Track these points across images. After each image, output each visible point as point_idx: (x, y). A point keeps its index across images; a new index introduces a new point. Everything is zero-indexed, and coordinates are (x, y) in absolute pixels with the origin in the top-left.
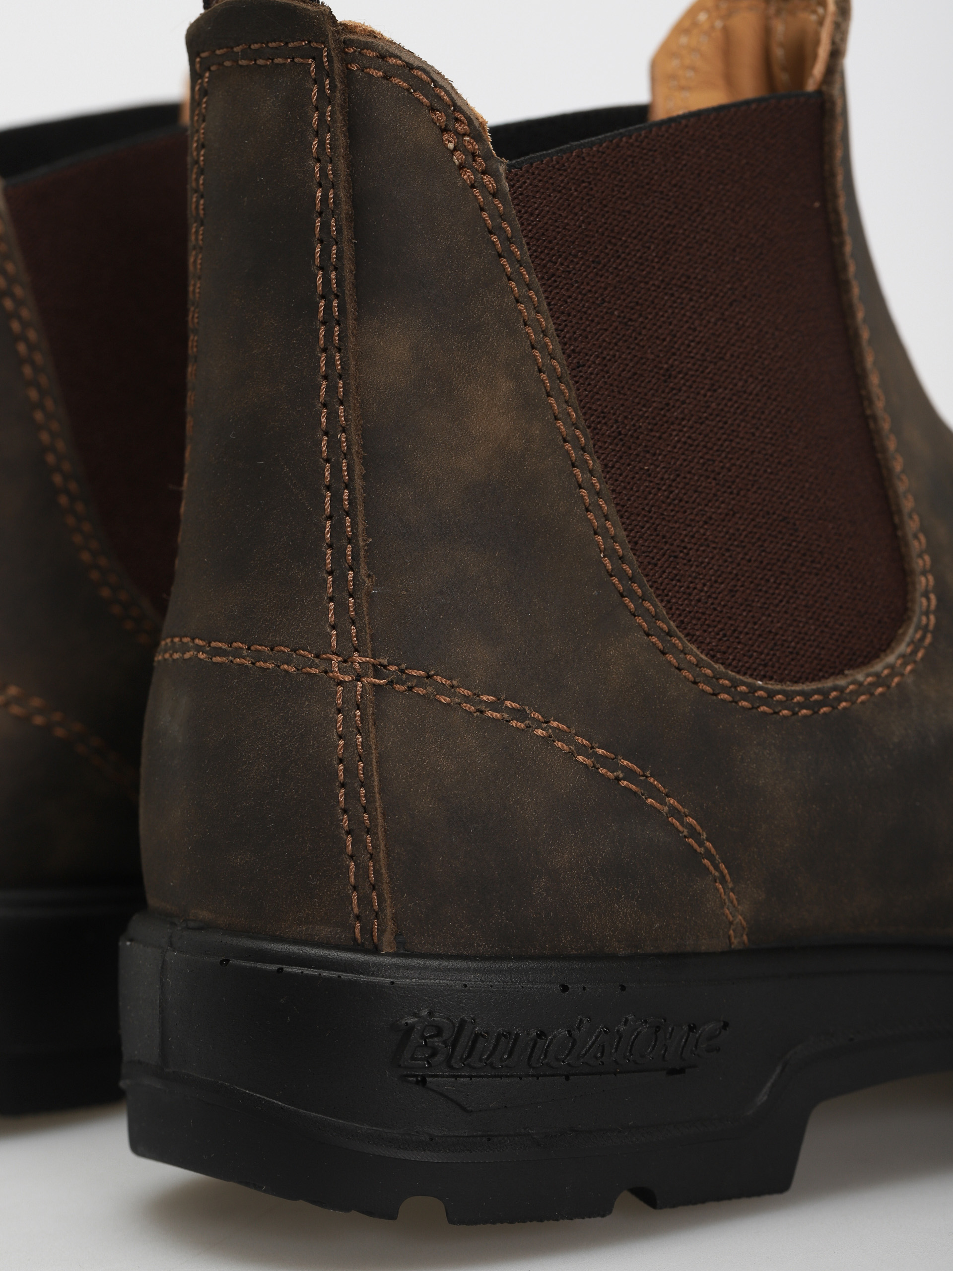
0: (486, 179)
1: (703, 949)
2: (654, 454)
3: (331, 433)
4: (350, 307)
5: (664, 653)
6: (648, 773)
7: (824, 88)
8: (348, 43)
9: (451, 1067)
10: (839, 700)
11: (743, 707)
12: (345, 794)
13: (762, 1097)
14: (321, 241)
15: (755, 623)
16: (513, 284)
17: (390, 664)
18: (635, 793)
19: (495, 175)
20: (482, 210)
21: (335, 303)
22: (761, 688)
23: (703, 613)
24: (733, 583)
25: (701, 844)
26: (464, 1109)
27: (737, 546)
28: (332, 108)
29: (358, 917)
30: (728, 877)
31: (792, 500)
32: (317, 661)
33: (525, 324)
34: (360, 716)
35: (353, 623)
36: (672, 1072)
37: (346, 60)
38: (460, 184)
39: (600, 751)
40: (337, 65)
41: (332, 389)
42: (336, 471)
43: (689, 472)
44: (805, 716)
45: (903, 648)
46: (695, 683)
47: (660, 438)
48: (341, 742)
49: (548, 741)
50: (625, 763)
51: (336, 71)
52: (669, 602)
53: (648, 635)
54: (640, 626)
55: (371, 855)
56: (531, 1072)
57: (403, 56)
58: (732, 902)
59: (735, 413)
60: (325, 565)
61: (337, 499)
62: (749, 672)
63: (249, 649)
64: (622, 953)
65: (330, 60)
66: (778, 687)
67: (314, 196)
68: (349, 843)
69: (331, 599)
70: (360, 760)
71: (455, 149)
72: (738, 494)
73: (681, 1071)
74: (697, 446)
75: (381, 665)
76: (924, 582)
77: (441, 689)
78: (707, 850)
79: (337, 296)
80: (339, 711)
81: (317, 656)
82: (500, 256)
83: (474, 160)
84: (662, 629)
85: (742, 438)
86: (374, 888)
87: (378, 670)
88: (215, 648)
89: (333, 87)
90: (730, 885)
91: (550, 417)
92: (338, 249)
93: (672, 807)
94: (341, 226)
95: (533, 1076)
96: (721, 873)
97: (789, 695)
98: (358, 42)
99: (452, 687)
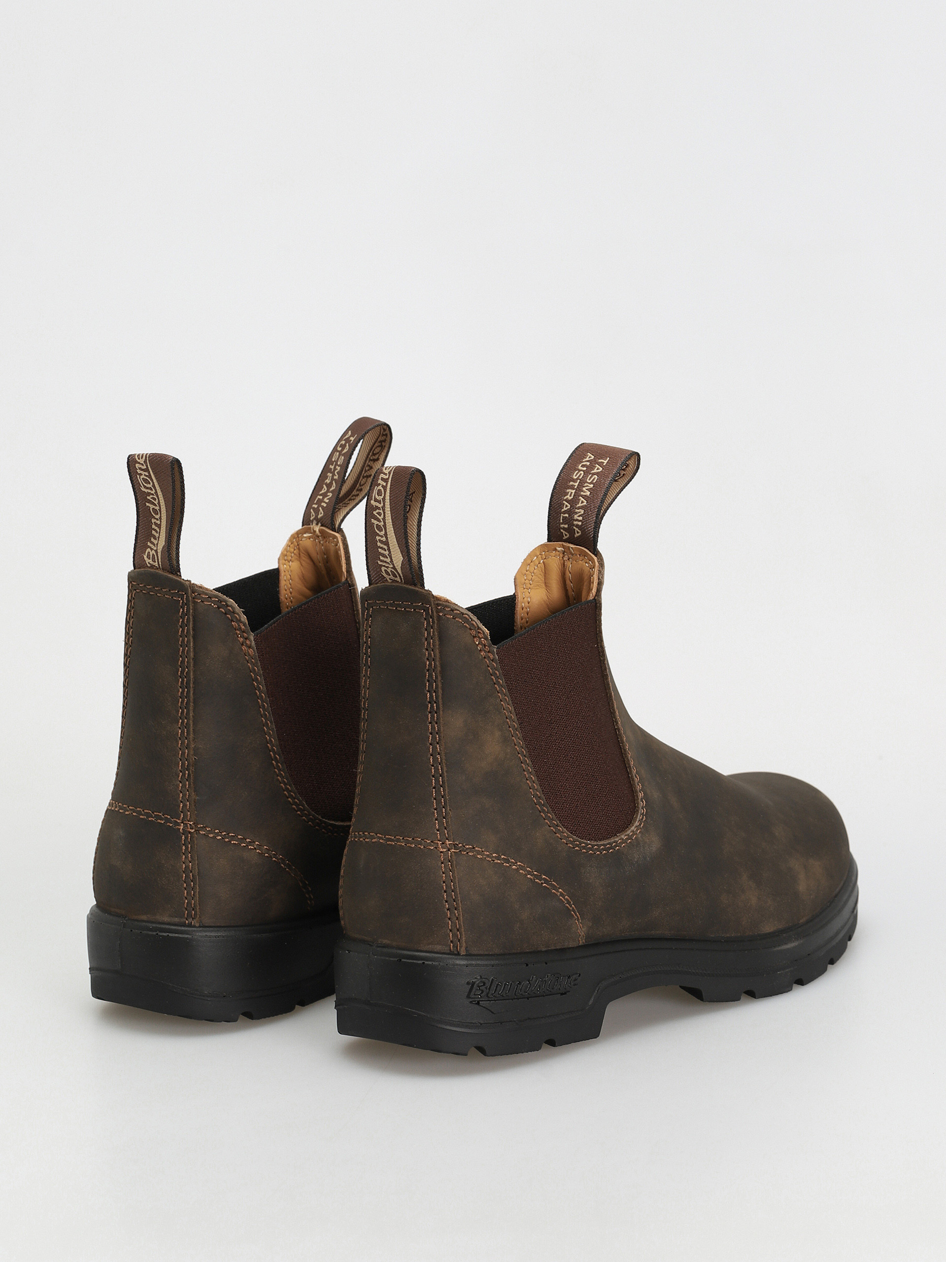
0: (490, 654)
1: (570, 946)
2: (547, 755)
3: (434, 755)
4: (441, 706)
5: (556, 833)
6: (552, 880)
7: (596, 598)
8: (438, 605)
9: (488, 997)
10: (616, 846)
11: (583, 852)
12: (446, 895)
13: (591, 1002)
14: (428, 681)
15: (585, 818)
16: (499, 694)
17: (459, 844)
18: (548, 888)
19: (493, 653)
20: (488, 666)
21: (435, 705)
22: (590, 844)
23: (567, 816)
24: (577, 803)
25: (571, 906)
26: (492, 1013)
27: (577, 788)
28: (433, 630)
29: (452, 942)
30: (580, 918)
31: (595, 768)
32: (432, 844)
33: (504, 709)
34: (451, 865)
35: (446, 829)
36: (562, 994)
37: (438, 611)
38: (480, 657)
39: (535, 873)
40: (435, 613)
41: (434, 738)
42: (436, 769)
43: (560, 761)
44: (605, 854)
45: (637, 823)
46: (567, 844)
47: (549, 748)
48: (444, 875)
49: (517, 870)
50: (544, 876)
51: (435, 616)
52: (555, 812)
53: (550, 826)
54: (547, 823)
55: (457, 918)
56: (516, 997)
57: (460, 609)
58: (581, 927)
59: (574, 735)
60: (434, 806)
61: (437, 781)
62: (584, 838)
63: (403, 839)
64: (544, 949)
65: (432, 612)
66: (595, 843)
67: (426, 664)
68: (449, 914)
69: (436, 820)
70: (452, 882)
71: (479, 644)
72: (577, 768)
73: (565, 993)
74: (562, 750)
75: (456, 844)
76: (641, 795)
77: (478, 853)
78: (573, 908)
79: (435, 702)
80: (442, 863)
81: (432, 842)
82: (495, 684)
83: (485, 647)
84: (554, 824)
85: (577, 745)
86: (458, 930)
87: (455, 846)
88: (388, 838)
89: (433, 622)
90: (580, 921)
91: (513, 744)
92: (436, 684)
93: (561, 892)
94: (437, 676)
95: (516, 999)
96: (577, 916)
97: (599, 846)
98: (443, 604)
99: (482, 851)
